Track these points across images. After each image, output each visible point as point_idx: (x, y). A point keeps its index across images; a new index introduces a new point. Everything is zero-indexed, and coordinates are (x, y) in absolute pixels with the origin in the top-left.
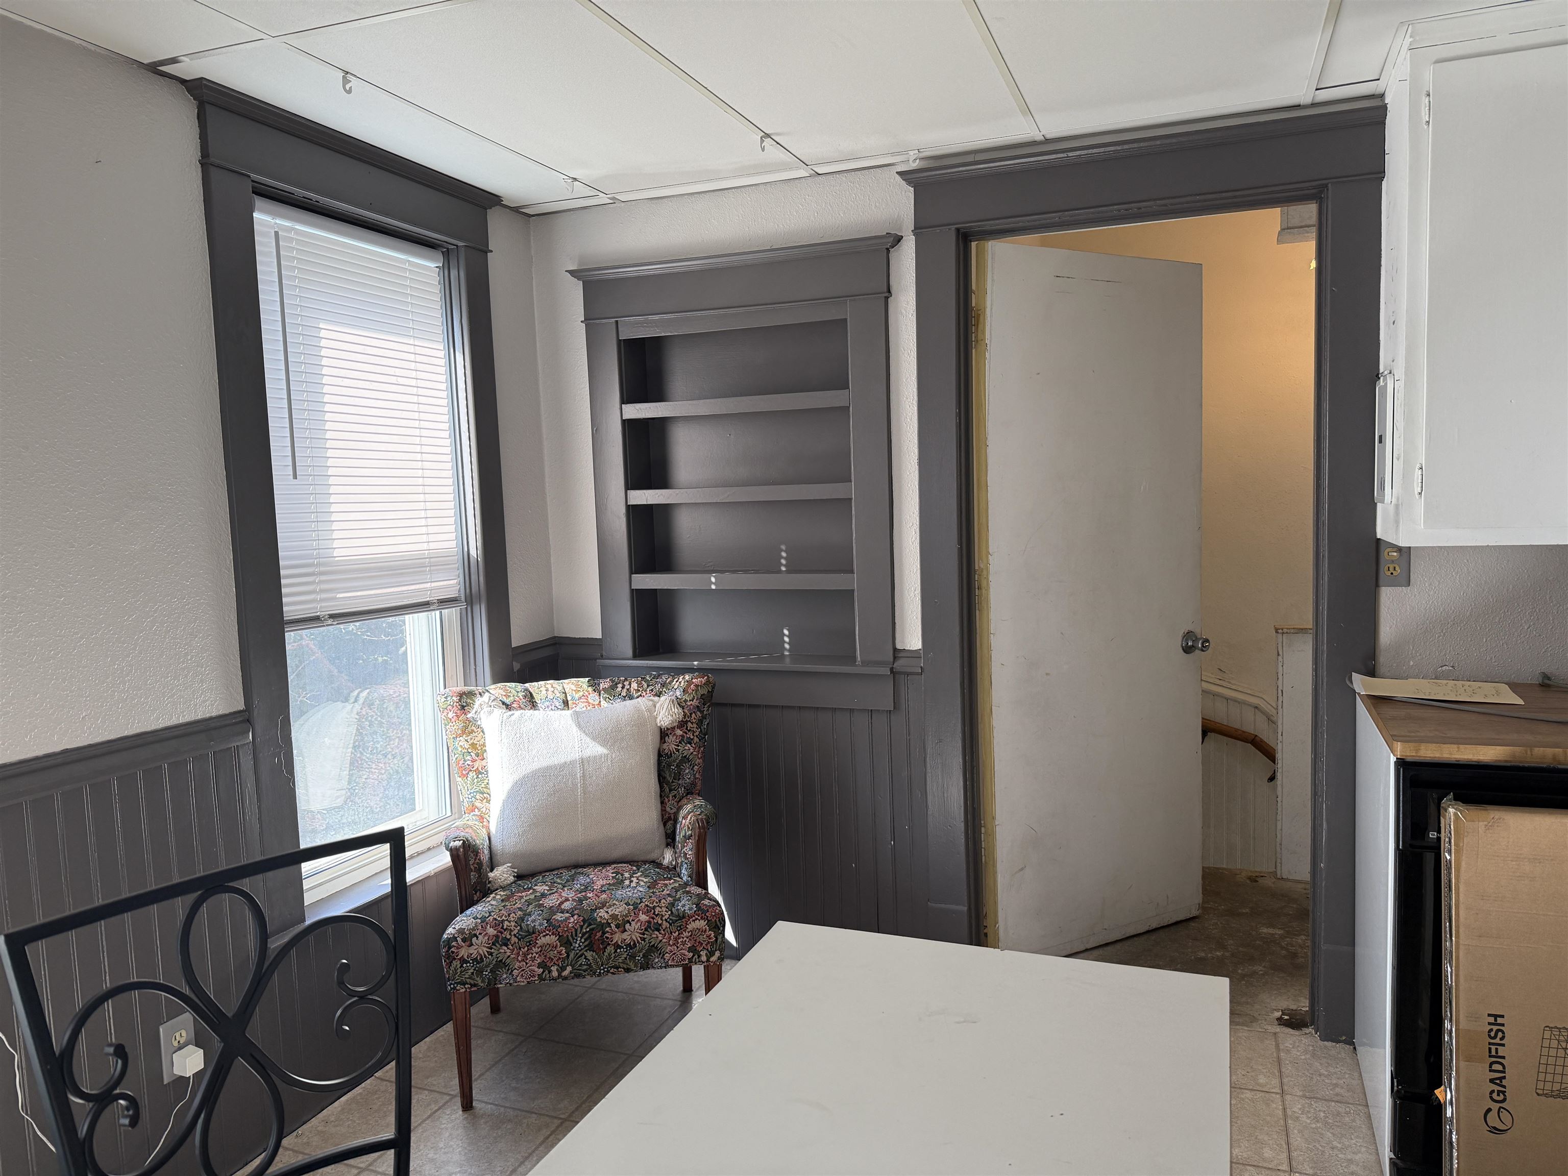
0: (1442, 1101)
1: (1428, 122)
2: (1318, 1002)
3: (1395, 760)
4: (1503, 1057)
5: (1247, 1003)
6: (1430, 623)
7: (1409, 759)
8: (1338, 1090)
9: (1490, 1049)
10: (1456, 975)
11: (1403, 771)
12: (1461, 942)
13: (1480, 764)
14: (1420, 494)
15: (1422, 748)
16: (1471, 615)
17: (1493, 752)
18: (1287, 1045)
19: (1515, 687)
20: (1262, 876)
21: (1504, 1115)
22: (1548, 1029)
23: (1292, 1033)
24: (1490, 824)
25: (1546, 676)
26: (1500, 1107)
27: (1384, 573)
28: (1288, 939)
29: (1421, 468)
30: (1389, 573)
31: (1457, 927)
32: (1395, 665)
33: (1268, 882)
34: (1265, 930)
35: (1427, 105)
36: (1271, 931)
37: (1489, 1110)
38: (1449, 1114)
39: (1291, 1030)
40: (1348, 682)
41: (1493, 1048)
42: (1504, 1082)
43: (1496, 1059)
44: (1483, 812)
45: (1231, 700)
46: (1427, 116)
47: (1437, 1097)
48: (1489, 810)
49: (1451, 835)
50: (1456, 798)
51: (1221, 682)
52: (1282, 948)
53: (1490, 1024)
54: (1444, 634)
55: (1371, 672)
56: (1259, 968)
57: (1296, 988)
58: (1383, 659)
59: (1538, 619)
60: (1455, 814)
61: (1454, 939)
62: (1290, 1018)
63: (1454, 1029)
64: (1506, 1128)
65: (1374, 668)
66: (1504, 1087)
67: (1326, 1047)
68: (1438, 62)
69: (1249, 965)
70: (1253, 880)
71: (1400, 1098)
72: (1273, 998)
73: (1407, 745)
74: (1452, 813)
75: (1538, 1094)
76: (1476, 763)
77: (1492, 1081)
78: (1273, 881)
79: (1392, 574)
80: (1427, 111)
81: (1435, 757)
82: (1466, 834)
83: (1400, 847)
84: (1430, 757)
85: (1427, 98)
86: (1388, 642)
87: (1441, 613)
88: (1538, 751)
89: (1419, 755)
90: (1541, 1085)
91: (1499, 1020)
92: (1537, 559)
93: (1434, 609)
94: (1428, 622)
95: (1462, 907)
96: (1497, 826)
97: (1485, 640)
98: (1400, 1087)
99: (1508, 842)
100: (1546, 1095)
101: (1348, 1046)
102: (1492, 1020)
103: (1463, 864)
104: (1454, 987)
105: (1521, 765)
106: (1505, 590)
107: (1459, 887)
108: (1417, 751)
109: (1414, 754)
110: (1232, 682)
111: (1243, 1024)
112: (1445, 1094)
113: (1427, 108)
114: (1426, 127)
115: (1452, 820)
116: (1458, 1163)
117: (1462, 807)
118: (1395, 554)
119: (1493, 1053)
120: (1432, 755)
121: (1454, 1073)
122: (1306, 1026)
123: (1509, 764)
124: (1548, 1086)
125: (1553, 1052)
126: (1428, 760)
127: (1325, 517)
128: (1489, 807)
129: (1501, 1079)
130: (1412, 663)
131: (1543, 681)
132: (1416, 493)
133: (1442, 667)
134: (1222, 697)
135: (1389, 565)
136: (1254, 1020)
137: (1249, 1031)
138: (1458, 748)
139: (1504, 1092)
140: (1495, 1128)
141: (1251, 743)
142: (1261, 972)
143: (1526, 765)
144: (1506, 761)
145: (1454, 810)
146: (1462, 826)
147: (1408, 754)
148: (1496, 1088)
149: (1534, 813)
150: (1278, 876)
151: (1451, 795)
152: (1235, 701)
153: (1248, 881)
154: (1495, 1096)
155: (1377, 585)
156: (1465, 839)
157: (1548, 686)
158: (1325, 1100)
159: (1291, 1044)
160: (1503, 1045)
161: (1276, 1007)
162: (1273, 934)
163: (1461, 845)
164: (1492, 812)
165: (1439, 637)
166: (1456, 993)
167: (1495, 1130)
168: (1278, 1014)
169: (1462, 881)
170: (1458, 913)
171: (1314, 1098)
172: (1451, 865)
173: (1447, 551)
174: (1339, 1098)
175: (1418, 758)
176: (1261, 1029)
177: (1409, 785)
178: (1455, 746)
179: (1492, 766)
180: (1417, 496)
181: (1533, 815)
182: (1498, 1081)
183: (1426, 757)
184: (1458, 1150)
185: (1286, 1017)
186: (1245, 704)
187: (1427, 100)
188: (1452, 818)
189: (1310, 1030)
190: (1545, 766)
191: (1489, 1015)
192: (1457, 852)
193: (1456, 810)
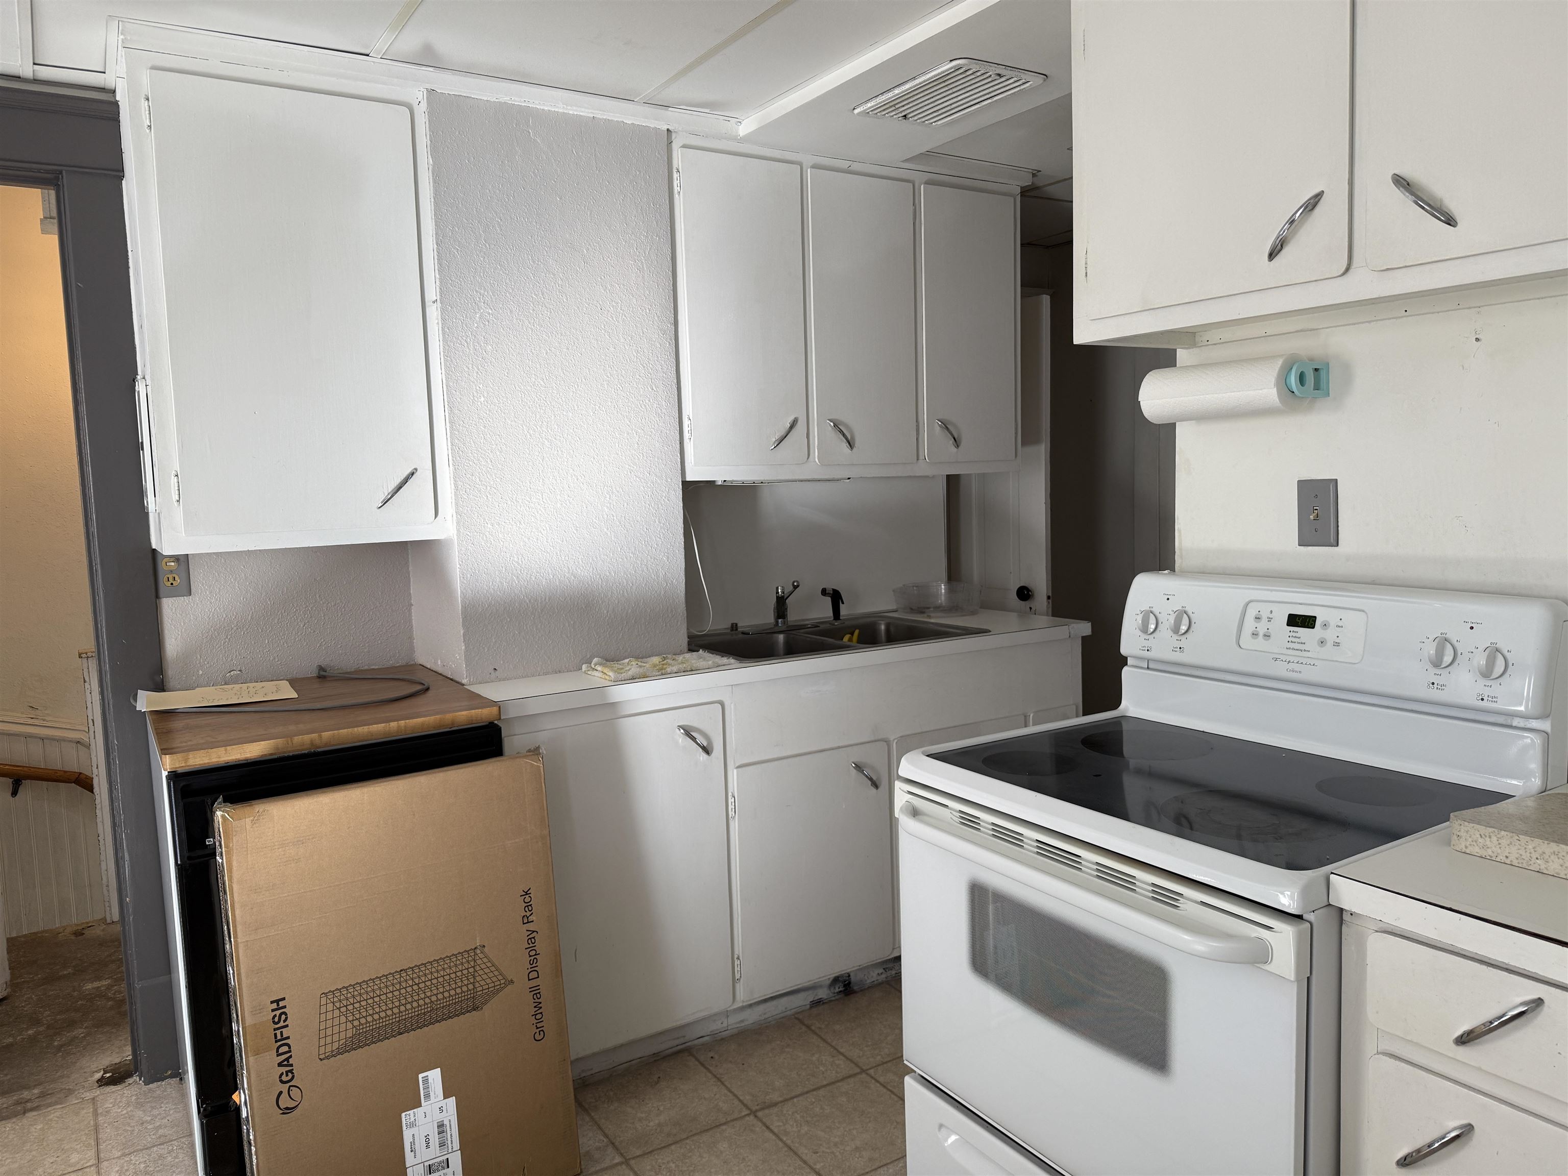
0: (238, 1103)
1: (150, 127)
2: (139, 1045)
3: (167, 774)
4: (288, 1038)
5: (62, 1077)
6: (215, 630)
7: (180, 771)
8: (161, 1132)
9: (275, 1035)
10: (238, 974)
11: (173, 783)
12: (239, 940)
13: (249, 761)
14: (178, 501)
15: (191, 756)
16: (252, 618)
17: (258, 748)
18: (107, 1105)
19: (293, 683)
20: (90, 926)
21: (295, 1092)
22: (323, 995)
23: (114, 1090)
24: (256, 818)
25: (321, 668)
26: (290, 1086)
27: (164, 583)
28: (116, 987)
29: (177, 476)
30: (168, 584)
31: (235, 927)
32: (184, 676)
33: (98, 931)
34: (89, 986)
35: (147, 109)
36: (96, 984)
37: (281, 1093)
38: (244, 1115)
39: (112, 1087)
40: (132, 701)
41: (278, 1032)
42: (291, 1061)
43: (282, 1041)
44: (248, 808)
45: (47, 738)
46: (148, 120)
47: (235, 1101)
48: (255, 804)
49: (221, 838)
50: (225, 801)
51: (33, 721)
52: (109, 999)
53: (273, 1010)
54: (229, 640)
55: (160, 687)
56: (79, 1032)
57: (120, 1038)
58: (172, 672)
59: (311, 617)
60: (223, 816)
61: (232, 939)
62: (113, 1074)
63: (241, 1029)
64: (295, 1104)
65: (163, 682)
66: (291, 1065)
67: (150, 1090)
68: (154, 68)
69: (68, 1032)
70: (79, 933)
71: (205, 1116)
72: (94, 1059)
73: (175, 756)
74: (220, 815)
75: (321, 1060)
76: (246, 762)
77: (280, 1065)
78: (102, 928)
79: (172, 584)
80: (148, 115)
81: (205, 764)
82: (234, 833)
83: (179, 862)
84: (200, 764)
85: (146, 102)
86: (175, 656)
87: (225, 619)
88: (297, 739)
89: (188, 764)
90: (322, 1050)
91: (281, 1004)
92: (305, 562)
93: (218, 617)
94: (212, 629)
95: (237, 906)
96: (263, 819)
97: (267, 642)
98: (204, 1106)
99: (273, 832)
100: (327, 1058)
101: (174, 1079)
102: (274, 1006)
103: (235, 864)
104: (237, 987)
105: (286, 755)
106: (280, 592)
107: (232, 887)
108: (186, 760)
109: (183, 765)
110: (46, 718)
111: (56, 1103)
112: (239, 1097)
113: (147, 112)
114: (148, 131)
115: (220, 823)
116: (257, 1159)
117: (229, 807)
118: (173, 564)
119: (279, 1037)
120: (201, 762)
121: (245, 1072)
122: (130, 1075)
123: (276, 757)
124: (329, 1048)
125: (330, 1016)
126: (197, 768)
127: (94, 529)
128: (253, 802)
129: (287, 1059)
130: (201, 672)
131: (319, 673)
132: (174, 500)
133: (230, 672)
134: (36, 737)
135: (168, 576)
136: (70, 1092)
137: (63, 1108)
138: (226, 750)
139: (291, 1071)
140: (287, 1108)
141: (74, 783)
142: (82, 1035)
143: (291, 754)
144: (271, 754)
145: (221, 813)
146: (230, 826)
147: (178, 766)
148: (284, 1069)
149: (293, 798)
150: (109, 921)
151: (221, 799)
152: (52, 739)
153: (73, 937)
154: (284, 1078)
155: (157, 596)
156: (234, 838)
157: (324, 677)
158: (147, 1149)
159: (112, 1103)
160: (287, 1026)
161: (97, 1067)
162: (98, 987)
163: (231, 845)
164: (256, 806)
165: (224, 643)
166: (239, 993)
167: (288, 1110)
168: (98, 1076)
169: (235, 880)
170: (234, 913)
171: (134, 1152)
172: (223, 868)
173: (224, 558)
174: (162, 1139)
175: (187, 768)
176: (78, 1099)
177: (180, 797)
178: (223, 749)
179: (260, 761)
180: (176, 504)
181: (293, 800)
182: (286, 1063)
183: (196, 765)
184: (255, 1146)
185: (108, 1075)
186: (64, 741)
187: (146, 104)
188: (220, 820)
189: (136, 1078)
190: (306, 752)
191: (272, 1002)
192: (228, 853)
193: (223, 812)
